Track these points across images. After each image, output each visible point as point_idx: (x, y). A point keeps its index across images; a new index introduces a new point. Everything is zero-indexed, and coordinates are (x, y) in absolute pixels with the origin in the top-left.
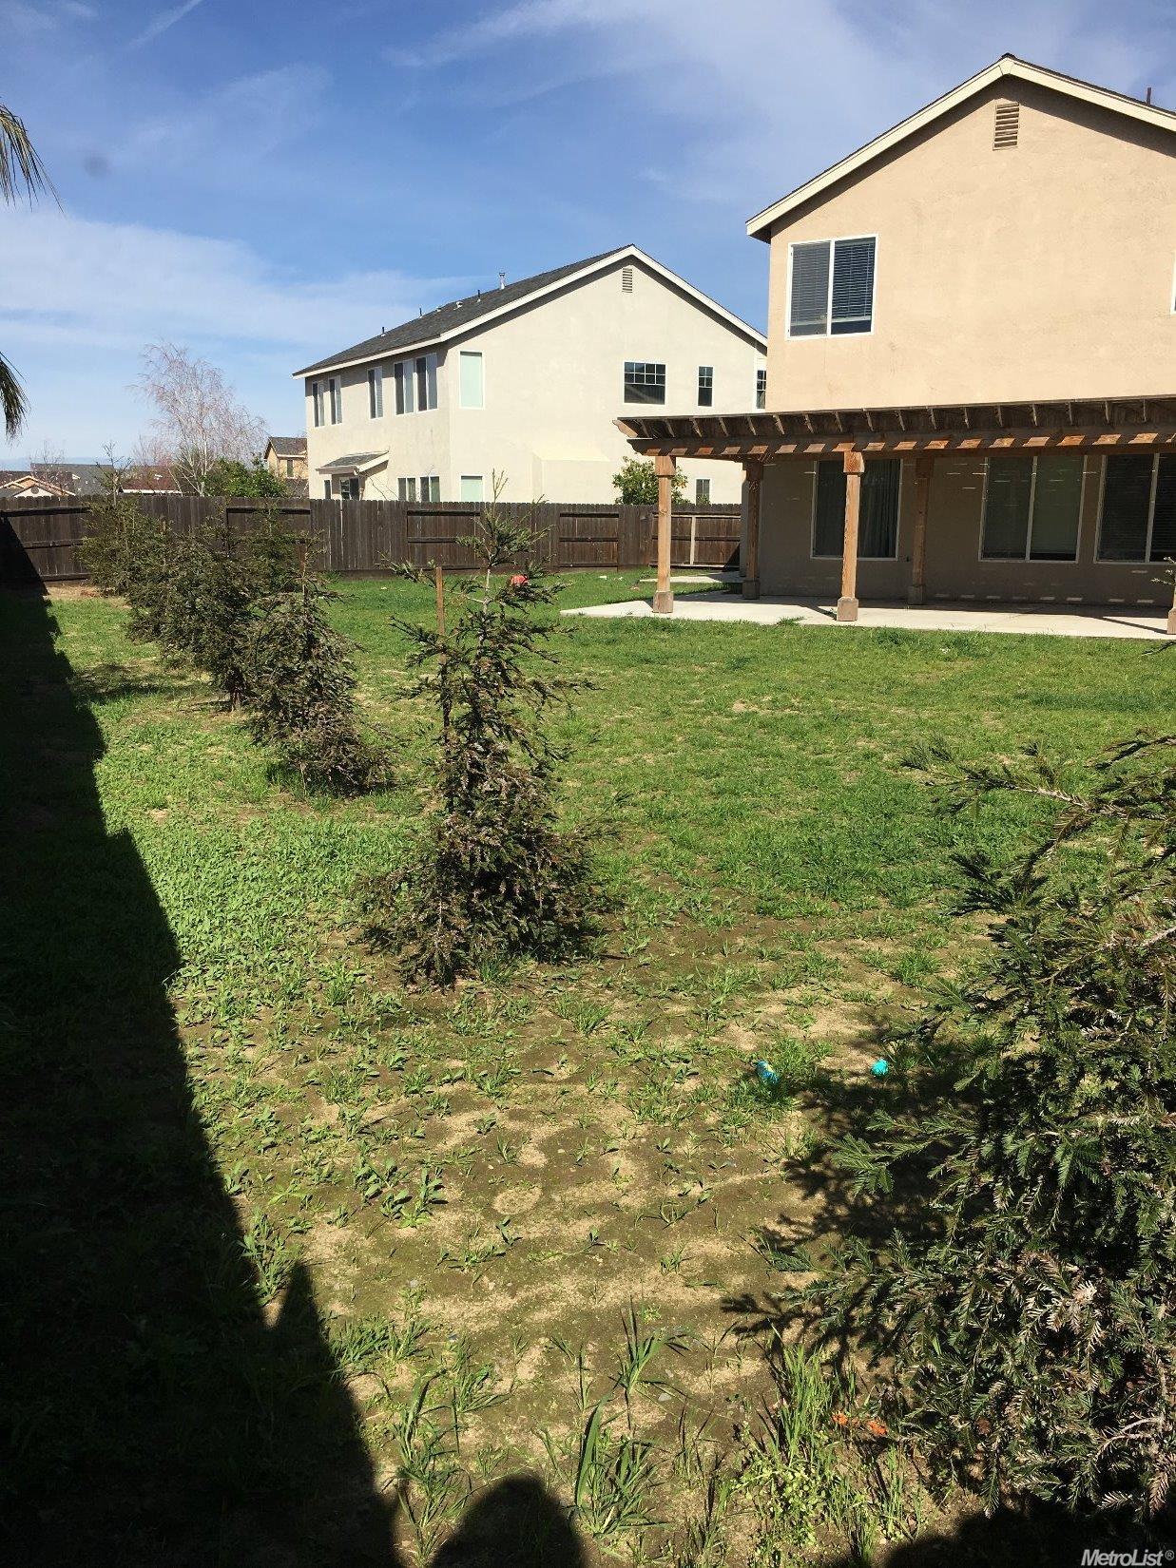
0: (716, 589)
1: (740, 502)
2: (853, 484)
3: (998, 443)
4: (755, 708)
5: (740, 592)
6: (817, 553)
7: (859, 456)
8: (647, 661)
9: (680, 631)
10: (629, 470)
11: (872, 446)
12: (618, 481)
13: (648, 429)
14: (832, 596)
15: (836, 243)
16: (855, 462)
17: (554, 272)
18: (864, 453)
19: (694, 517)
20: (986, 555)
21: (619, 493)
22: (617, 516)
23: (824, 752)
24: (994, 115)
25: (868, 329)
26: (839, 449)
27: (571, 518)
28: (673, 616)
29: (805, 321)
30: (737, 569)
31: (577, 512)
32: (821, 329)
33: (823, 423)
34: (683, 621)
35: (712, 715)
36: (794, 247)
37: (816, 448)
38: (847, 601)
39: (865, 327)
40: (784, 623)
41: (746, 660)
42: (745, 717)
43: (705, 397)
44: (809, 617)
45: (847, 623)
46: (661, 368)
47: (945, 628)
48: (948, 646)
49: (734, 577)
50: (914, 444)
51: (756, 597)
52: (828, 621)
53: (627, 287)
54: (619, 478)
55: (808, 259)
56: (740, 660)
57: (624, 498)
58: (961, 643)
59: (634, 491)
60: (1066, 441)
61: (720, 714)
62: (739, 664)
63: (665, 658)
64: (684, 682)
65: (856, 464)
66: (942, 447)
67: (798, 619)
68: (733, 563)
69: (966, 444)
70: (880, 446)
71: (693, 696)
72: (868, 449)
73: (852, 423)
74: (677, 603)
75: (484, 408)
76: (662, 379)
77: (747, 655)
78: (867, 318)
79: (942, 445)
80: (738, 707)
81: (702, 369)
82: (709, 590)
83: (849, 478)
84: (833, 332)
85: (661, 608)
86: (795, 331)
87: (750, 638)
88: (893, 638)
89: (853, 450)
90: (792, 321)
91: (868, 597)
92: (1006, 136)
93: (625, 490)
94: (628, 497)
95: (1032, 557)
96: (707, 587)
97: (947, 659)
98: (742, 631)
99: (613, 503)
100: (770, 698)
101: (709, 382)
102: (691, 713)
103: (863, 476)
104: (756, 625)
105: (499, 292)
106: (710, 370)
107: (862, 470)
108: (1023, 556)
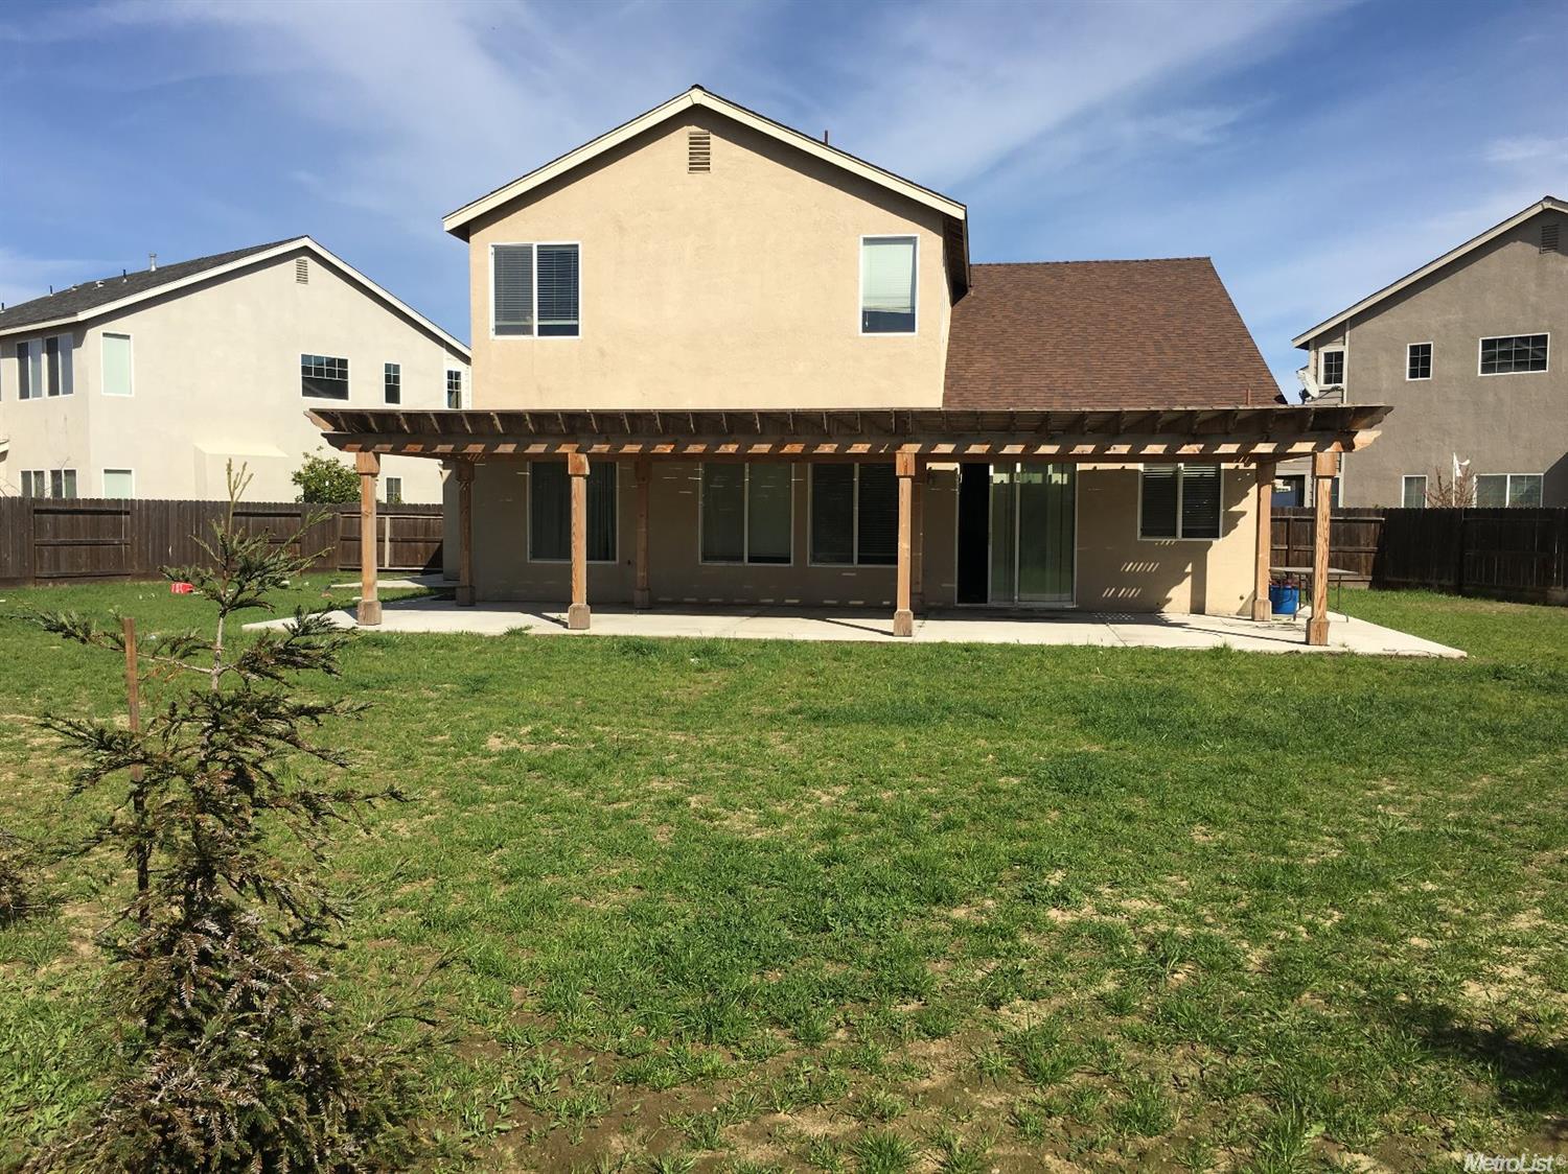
0: (422, 595)
1: (439, 501)
2: (579, 487)
3: (723, 449)
4: (514, 744)
5: (453, 598)
6: (535, 556)
7: (583, 458)
8: (366, 687)
9: (395, 646)
10: (311, 468)
11: (596, 448)
12: (298, 478)
13: (346, 423)
14: (563, 602)
15: (538, 246)
16: (579, 464)
17: (215, 257)
18: (588, 455)
19: (387, 517)
20: (705, 558)
21: (299, 491)
22: (299, 515)
23: (618, 800)
24: (687, 141)
25: (576, 334)
26: (563, 449)
27: (244, 518)
28: (384, 627)
29: (510, 320)
30: (441, 572)
31: (251, 511)
32: (527, 330)
33: (546, 423)
34: (396, 633)
35: (465, 756)
36: (496, 247)
37: (538, 448)
38: (579, 608)
39: (573, 330)
40: (512, 633)
41: (483, 681)
42: (509, 756)
43: (392, 394)
44: (539, 626)
45: (581, 632)
46: (343, 363)
47: (683, 634)
48: (698, 656)
49: (437, 580)
50: (640, 447)
51: (471, 603)
52: (559, 630)
53: (302, 277)
54: (299, 475)
55: (510, 261)
56: (478, 680)
57: (304, 496)
58: (708, 650)
59: (317, 490)
60: (787, 449)
61: (475, 755)
62: (476, 686)
63: (386, 682)
64: (418, 712)
65: (581, 465)
66: (669, 451)
67: (526, 628)
68: (434, 564)
69: (692, 449)
70: (605, 448)
71: (435, 731)
72: (592, 451)
73: (577, 425)
74: (386, 614)
75: (133, 395)
76: (344, 374)
77: (483, 673)
78: (575, 322)
79: (668, 449)
80: (494, 743)
81: (388, 367)
82: (414, 596)
83: (574, 479)
84: (540, 334)
85: (367, 620)
86: (500, 330)
87: (479, 652)
88: (637, 648)
89: (578, 451)
90: (496, 320)
91: (600, 602)
92: (699, 162)
93: (307, 488)
94: (311, 496)
95: (750, 561)
96: (411, 593)
97: (701, 670)
98: (468, 644)
99: (294, 502)
100: (529, 728)
101: (397, 379)
102: (438, 755)
103: (588, 478)
104: (480, 636)
105: (148, 274)
106: (397, 368)
107: (587, 472)
108: (741, 559)
